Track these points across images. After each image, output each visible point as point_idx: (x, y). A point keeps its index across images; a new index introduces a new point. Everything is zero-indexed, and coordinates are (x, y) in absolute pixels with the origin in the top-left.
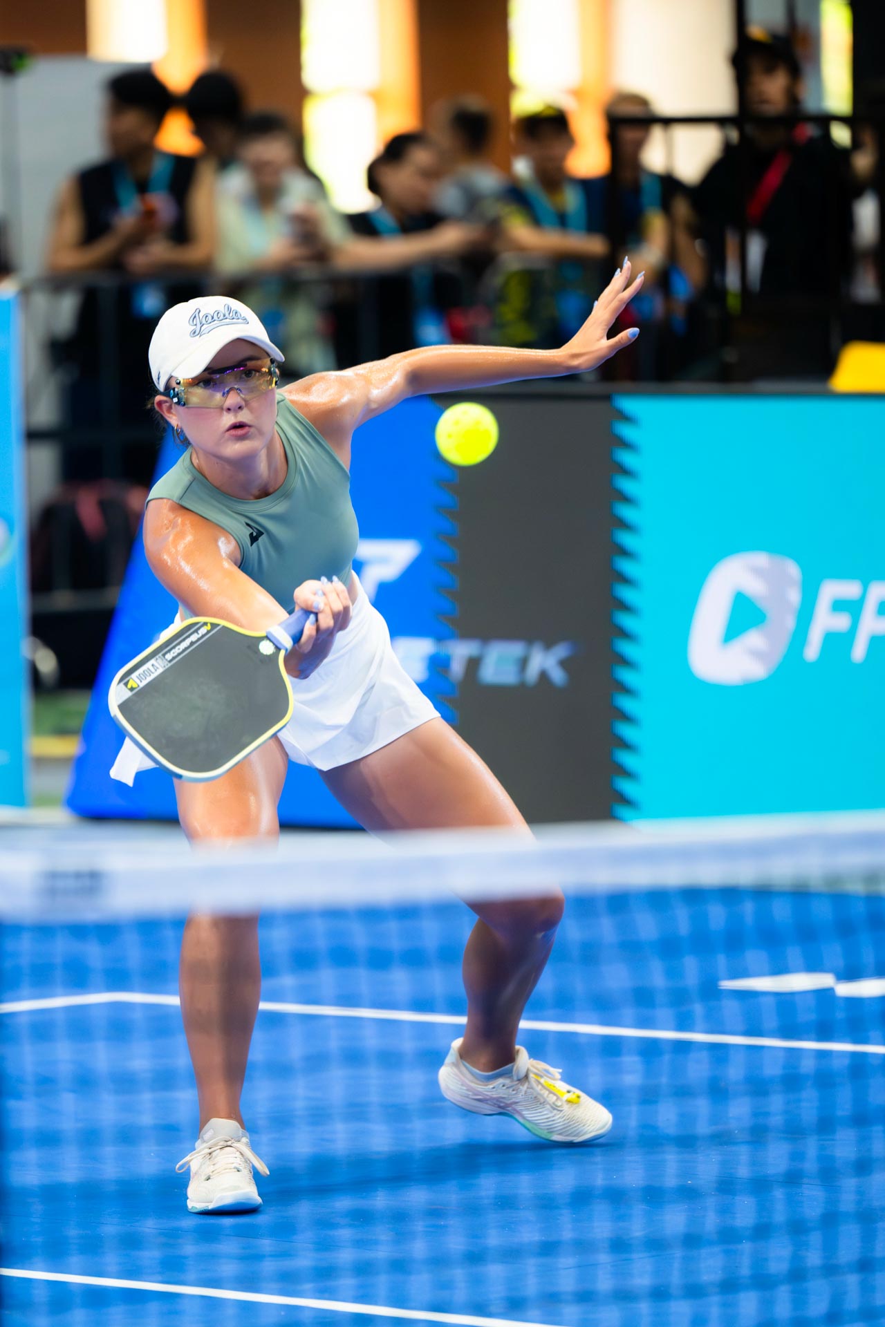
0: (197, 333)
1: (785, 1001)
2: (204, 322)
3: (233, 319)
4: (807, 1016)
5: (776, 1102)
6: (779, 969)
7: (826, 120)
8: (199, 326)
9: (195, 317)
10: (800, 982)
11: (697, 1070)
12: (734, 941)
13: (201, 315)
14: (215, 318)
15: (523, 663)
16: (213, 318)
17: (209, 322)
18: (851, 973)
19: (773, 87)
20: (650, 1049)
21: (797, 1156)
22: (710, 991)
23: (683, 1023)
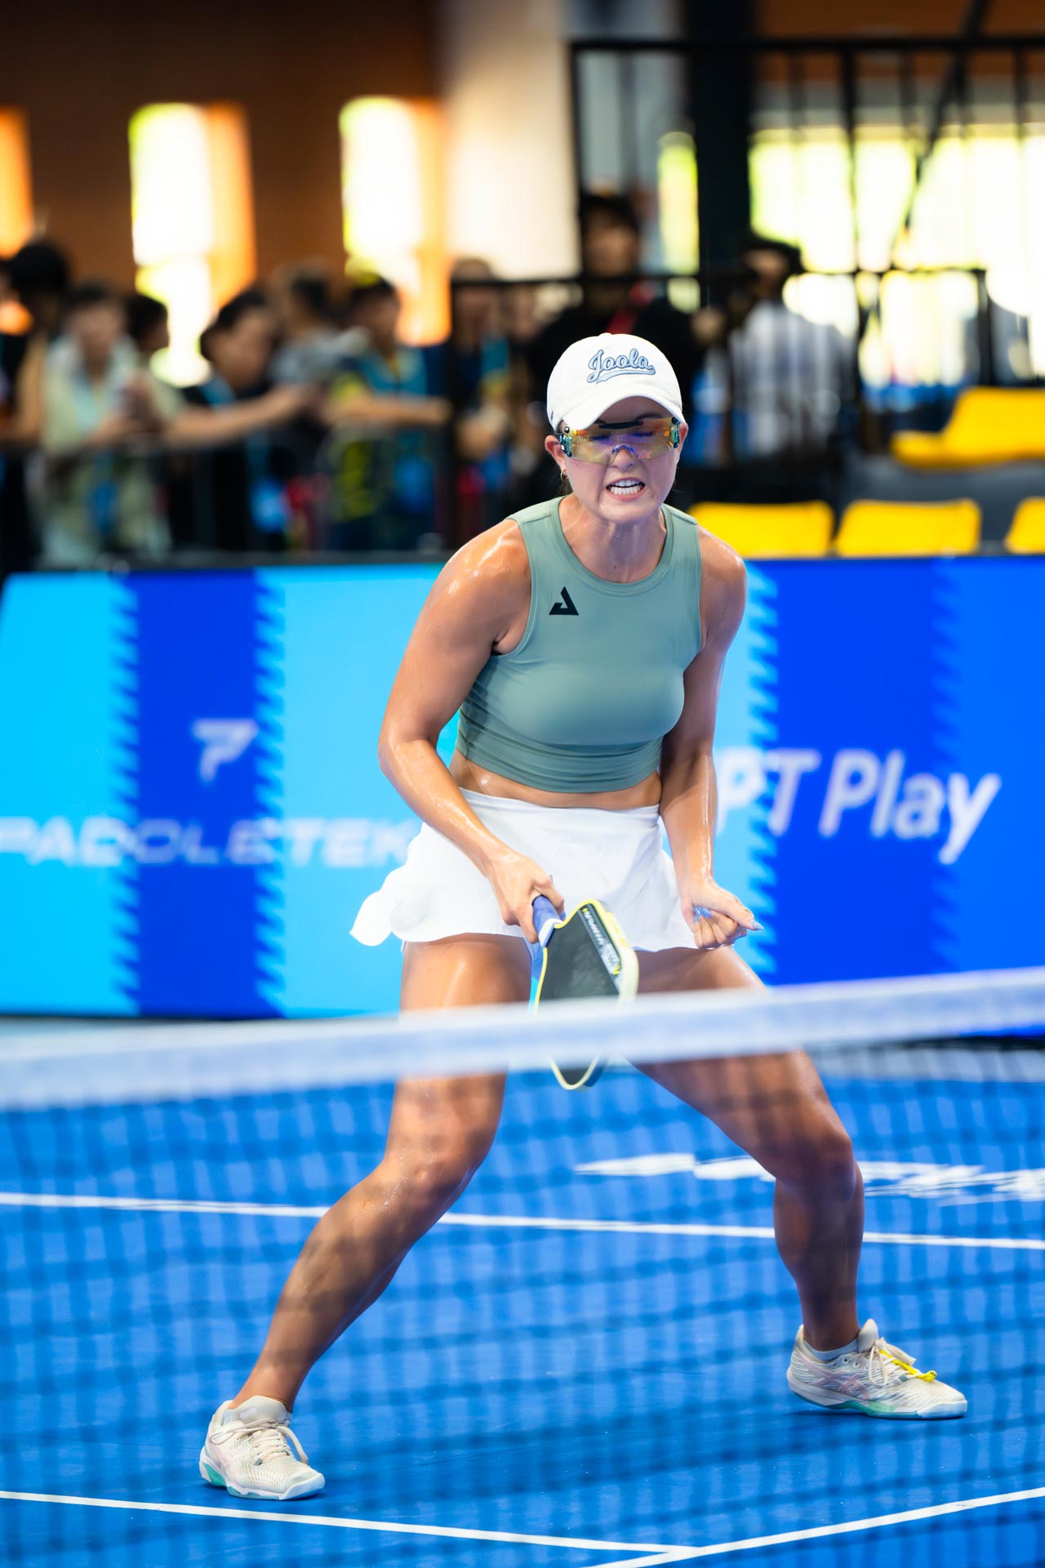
0: (594, 379)
1: (636, 1185)
2: (604, 367)
3: (638, 367)
4: (660, 1200)
5: (631, 1288)
6: (627, 1153)
7: (666, 278)
8: (598, 370)
9: (596, 359)
10: (650, 1165)
11: (550, 1259)
12: (580, 1126)
13: (603, 358)
14: (618, 364)
15: (368, 843)
16: (615, 364)
17: (609, 368)
18: (704, 1156)
19: (613, 244)
20: (499, 1236)
21: (656, 1344)
22: (560, 1177)
23: (534, 1209)
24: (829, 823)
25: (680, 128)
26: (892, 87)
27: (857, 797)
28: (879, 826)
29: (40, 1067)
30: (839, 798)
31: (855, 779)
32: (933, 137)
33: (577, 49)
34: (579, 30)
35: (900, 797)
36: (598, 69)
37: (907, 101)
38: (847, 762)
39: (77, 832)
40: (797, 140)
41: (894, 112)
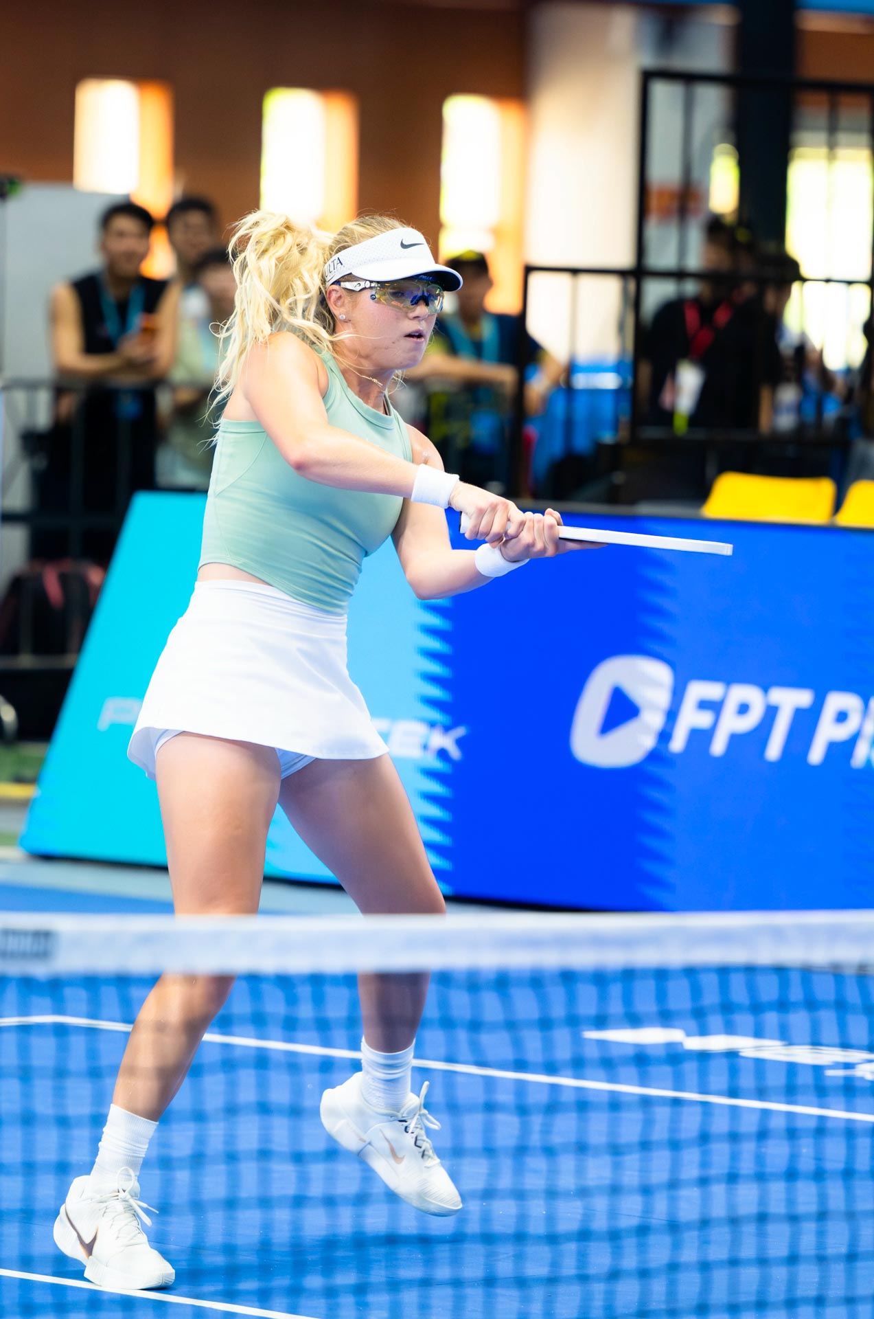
24: (816, 755)
25: (724, 140)
27: (841, 733)
30: (827, 732)
31: (842, 717)
33: (647, 78)
34: (648, 60)
36: (664, 95)
38: (836, 701)
40: (832, 157)
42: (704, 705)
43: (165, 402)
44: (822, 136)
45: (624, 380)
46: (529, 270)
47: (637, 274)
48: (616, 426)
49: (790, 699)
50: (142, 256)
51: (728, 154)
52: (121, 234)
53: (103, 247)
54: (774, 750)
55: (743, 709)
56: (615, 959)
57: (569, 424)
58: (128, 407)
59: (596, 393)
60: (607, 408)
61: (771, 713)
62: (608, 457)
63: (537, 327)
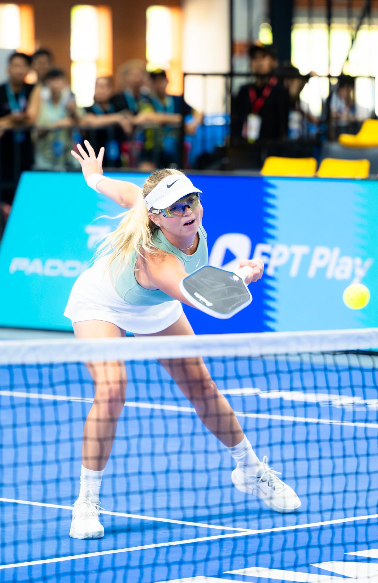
24: (312, 273)
25: (265, 22)
26: (344, 11)
27: (322, 264)
28: (329, 274)
29: (33, 349)
30: (316, 264)
31: (322, 257)
32: (358, 29)
35: (337, 264)
37: (350, 16)
39: (44, 263)
40: (310, 28)
41: (345, 20)
42: (264, 254)
43: (35, 135)
44: (305, 19)
45: (227, 121)
46: (185, 75)
47: (231, 75)
48: (223, 140)
49: (300, 250)
50: (25, 75)
51: (267, 27)
52: (17, 65)
53: (10, 71)
54: (294, 271)
55: (281, 255)
56: (230, 353)
57: (204, 141)
58: (19, 138)
59: (214, 127)
60: (219, 134)
61: (292, 256)
62: (220, 153)
63: (189, 100)
